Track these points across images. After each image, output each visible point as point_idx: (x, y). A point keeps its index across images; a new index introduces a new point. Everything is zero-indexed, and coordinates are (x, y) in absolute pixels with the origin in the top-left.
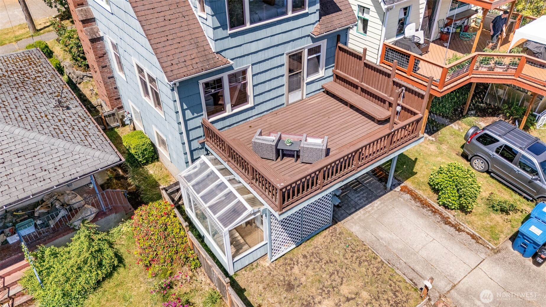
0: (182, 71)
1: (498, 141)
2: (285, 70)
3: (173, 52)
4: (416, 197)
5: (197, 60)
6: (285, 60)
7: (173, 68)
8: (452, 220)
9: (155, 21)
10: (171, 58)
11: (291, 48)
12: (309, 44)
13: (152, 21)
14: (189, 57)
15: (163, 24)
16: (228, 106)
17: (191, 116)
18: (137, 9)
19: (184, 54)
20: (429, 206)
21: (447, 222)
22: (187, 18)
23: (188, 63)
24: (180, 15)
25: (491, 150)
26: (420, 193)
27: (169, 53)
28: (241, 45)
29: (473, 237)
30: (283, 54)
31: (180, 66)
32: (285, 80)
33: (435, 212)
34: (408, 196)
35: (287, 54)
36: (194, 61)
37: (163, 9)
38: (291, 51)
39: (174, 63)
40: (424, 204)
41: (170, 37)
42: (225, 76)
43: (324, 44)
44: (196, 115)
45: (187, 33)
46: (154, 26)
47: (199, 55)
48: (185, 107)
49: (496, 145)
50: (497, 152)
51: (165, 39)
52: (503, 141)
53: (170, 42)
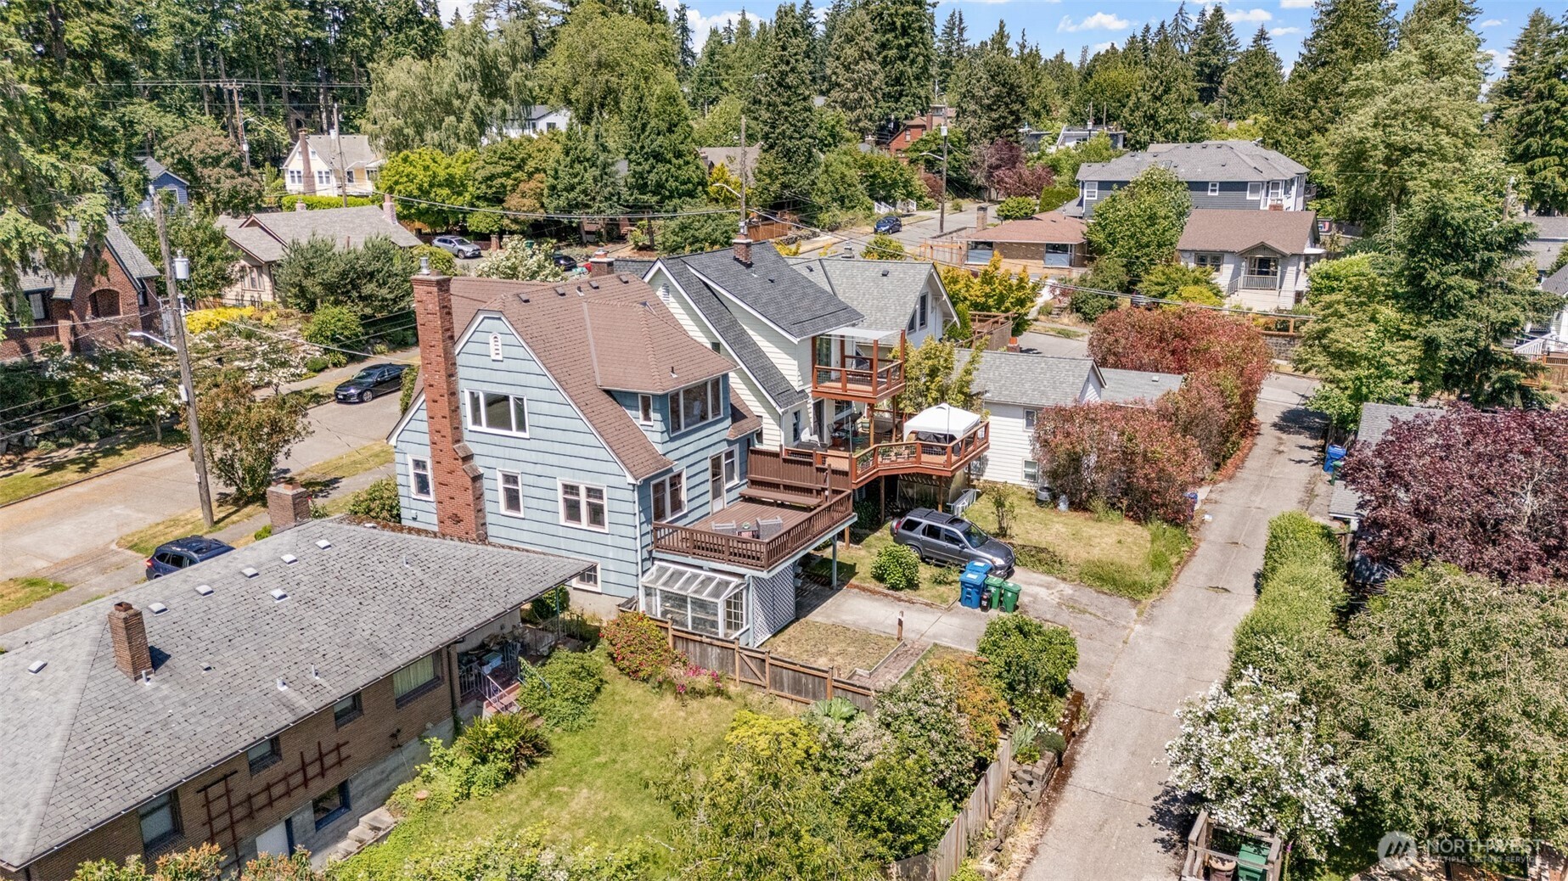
0: (640, 470)
1: (920, 523)
2: (708, 475)
3: (631, 455)
4: (864, 589)
5: (651, 461)
6: (708, 464)
7: (635, 468)
8: (904, 598)
9: (610, 431)
10: (631, 460)
11: (712, 452)
12: (724, 447)
13: (608, 432)
14: (644, 459)
15: (616, 433)
16: (668, 512)
17: (644, 519)
19: (640, 456)
20: (879, 593)
21: (899, 600)
23: (645, 463)
25: (917, 534)
26: (866, 585)
27: (629, 456)
28: (679, 448)
29: (927, 604)
30: (707, 458)
31: (640, 466)
32: (709, 486)
33: (887, 595)
34: (856, 590)
35: (710, 458)
36: (649, 462)
37: (612, 421)
38: (713, 455)
39: (635, 464)
40: (873, 592)
41: (625, 444)
42: (667, 479)
43: (736, 448)
44: (648, 518)
45: (636, 440)
46: (611, 435)
47: (651, 458)
48: (641, 509)
49: (921, 528)
50: (924, 534)
51: (622, 445)
52: (925, 522)
53: (626, 448)
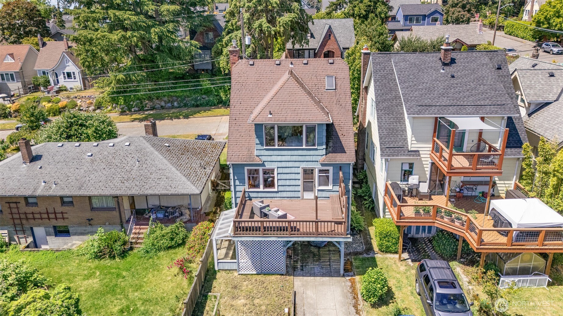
0: (235, 159)
2: (300, 177)
3: (236, 150)
5: (245, 157)
6: (300, 170)
7: (232, 157)
9: (236, 135)
10: (234, 152)
11: (305, 165)
12: (319, 166)
13: (234, 135)
14: (242, 154)
15: (238, 137)
16: (261, 186)
17: (238, 184)
18: (230, 129)
19: (240, 152)
22: (251, 137)
23: (240, 157)
24: (249, 135)
27: (234, 150)
28: (271, 156)
30: (299, 167)
31: (236, 157)
32: (301, 183)
35: (302, 168)
36: (243, 157)
37: (242, 131)
38: (305, 167)
39: (233, 155)
41: (238, 144)
42: (261, 169)
43: (331, 169)
44: (241, 184)
45: (248, 144)
46: (234, 137)
47: (247, 155)
48: (236, 178)
51: (235, 144)
53: (237, 146)
